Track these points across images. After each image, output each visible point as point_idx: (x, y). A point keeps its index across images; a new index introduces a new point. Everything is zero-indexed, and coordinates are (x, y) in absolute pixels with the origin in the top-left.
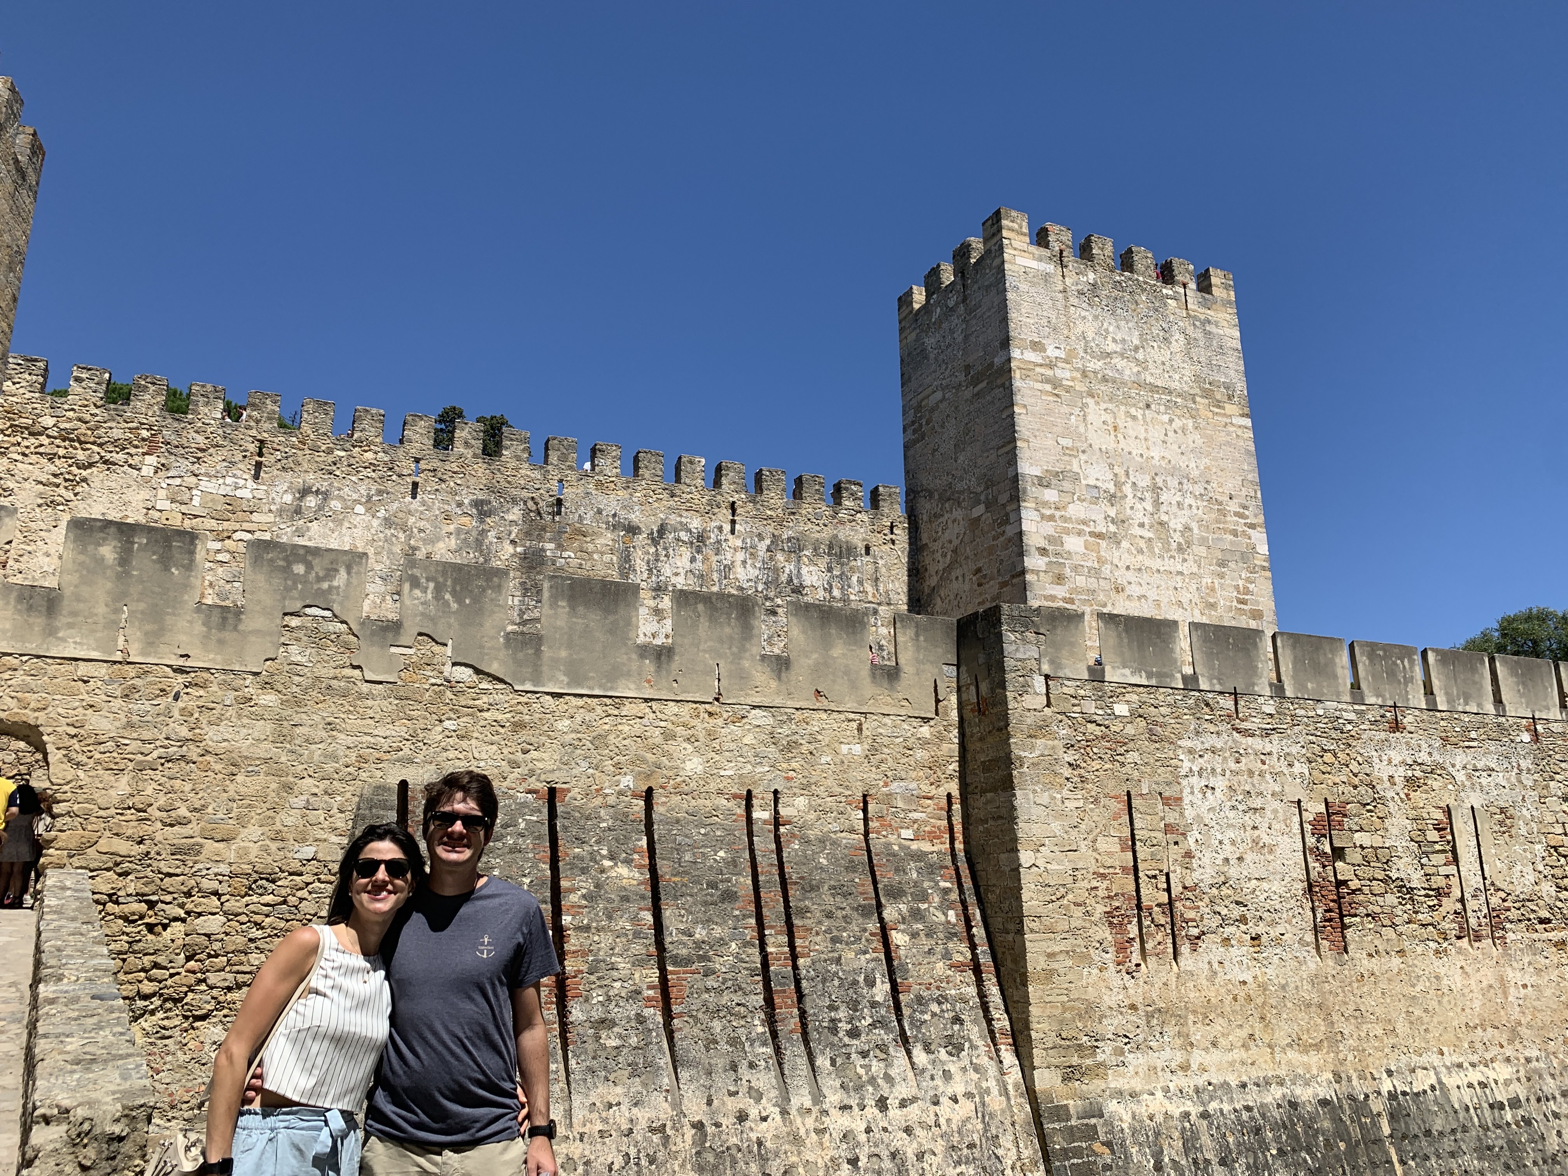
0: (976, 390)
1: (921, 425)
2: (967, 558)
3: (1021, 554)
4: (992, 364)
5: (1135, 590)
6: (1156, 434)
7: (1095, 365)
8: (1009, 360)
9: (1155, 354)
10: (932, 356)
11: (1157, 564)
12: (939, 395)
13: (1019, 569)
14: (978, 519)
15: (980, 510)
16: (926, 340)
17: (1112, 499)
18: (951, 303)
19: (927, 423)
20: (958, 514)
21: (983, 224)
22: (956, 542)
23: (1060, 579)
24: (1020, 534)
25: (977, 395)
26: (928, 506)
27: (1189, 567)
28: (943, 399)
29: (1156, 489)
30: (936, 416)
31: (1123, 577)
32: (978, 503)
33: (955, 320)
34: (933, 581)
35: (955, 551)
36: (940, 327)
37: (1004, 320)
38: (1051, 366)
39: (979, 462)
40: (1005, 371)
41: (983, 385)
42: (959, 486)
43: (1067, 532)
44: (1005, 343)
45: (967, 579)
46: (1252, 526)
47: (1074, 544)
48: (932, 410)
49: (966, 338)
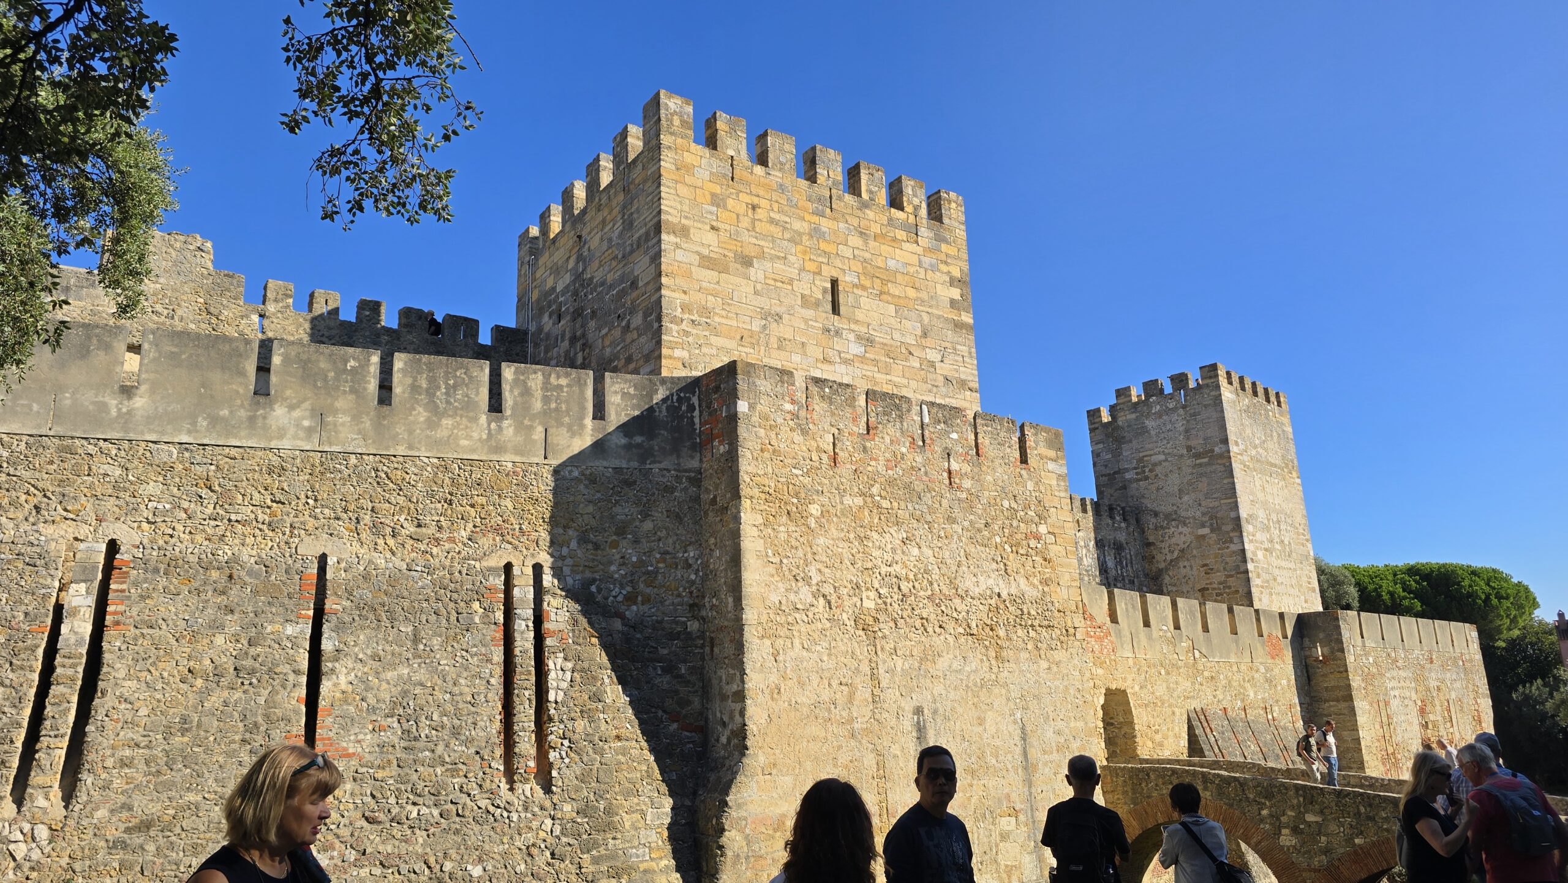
0: (1198, 462)
1: (1144, 472)
2: (1195, 556)
3: (1245, 561)
4: (1213, 451)
5: (1279, 580)
6: (1275, 490)
7: (1254, 452)
8: (1229, 451)
9: (1270, 445)
10: (1153, 433)
11: (1283, 564)
12: (1162, 457)
13: (1242, 569)
14: (1203, 537)
15: (1206, 531)
16: (1147, 422)
17: (1268, 529)
18: (1171, 406)
19: (1150, 471)
20: (1185, 530)
21: (1201, 368)
22: (1183, 546)
23: (1258, 576)
24: (1243, 551)
25: (1201, 465)
26: (1154, 520)
27: (1292, 565)
28: (1166, 460)
29: (1279, 522)
30: (1158, 469)
31: (1276, 572)
32: (1203, 526)
33: (1175, 417)
34: (1162, 565)
35: (1182, 551)
36: (1160, 417)
37: (1223, 427)
38: (1241, 454)
39: (1203, 503)
40: (1226, 457)
41: (1206, 460)
42: (1183, 514)
43: (1257, 548)
44: (1225, 441)
45: (1195, 569)
46: (1307, 540)
47: (1260, 554)
48: (1155, 465)
49: (1187, 431)
